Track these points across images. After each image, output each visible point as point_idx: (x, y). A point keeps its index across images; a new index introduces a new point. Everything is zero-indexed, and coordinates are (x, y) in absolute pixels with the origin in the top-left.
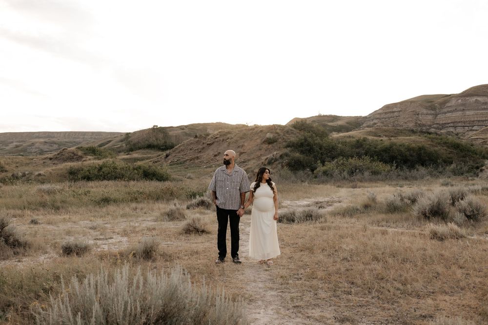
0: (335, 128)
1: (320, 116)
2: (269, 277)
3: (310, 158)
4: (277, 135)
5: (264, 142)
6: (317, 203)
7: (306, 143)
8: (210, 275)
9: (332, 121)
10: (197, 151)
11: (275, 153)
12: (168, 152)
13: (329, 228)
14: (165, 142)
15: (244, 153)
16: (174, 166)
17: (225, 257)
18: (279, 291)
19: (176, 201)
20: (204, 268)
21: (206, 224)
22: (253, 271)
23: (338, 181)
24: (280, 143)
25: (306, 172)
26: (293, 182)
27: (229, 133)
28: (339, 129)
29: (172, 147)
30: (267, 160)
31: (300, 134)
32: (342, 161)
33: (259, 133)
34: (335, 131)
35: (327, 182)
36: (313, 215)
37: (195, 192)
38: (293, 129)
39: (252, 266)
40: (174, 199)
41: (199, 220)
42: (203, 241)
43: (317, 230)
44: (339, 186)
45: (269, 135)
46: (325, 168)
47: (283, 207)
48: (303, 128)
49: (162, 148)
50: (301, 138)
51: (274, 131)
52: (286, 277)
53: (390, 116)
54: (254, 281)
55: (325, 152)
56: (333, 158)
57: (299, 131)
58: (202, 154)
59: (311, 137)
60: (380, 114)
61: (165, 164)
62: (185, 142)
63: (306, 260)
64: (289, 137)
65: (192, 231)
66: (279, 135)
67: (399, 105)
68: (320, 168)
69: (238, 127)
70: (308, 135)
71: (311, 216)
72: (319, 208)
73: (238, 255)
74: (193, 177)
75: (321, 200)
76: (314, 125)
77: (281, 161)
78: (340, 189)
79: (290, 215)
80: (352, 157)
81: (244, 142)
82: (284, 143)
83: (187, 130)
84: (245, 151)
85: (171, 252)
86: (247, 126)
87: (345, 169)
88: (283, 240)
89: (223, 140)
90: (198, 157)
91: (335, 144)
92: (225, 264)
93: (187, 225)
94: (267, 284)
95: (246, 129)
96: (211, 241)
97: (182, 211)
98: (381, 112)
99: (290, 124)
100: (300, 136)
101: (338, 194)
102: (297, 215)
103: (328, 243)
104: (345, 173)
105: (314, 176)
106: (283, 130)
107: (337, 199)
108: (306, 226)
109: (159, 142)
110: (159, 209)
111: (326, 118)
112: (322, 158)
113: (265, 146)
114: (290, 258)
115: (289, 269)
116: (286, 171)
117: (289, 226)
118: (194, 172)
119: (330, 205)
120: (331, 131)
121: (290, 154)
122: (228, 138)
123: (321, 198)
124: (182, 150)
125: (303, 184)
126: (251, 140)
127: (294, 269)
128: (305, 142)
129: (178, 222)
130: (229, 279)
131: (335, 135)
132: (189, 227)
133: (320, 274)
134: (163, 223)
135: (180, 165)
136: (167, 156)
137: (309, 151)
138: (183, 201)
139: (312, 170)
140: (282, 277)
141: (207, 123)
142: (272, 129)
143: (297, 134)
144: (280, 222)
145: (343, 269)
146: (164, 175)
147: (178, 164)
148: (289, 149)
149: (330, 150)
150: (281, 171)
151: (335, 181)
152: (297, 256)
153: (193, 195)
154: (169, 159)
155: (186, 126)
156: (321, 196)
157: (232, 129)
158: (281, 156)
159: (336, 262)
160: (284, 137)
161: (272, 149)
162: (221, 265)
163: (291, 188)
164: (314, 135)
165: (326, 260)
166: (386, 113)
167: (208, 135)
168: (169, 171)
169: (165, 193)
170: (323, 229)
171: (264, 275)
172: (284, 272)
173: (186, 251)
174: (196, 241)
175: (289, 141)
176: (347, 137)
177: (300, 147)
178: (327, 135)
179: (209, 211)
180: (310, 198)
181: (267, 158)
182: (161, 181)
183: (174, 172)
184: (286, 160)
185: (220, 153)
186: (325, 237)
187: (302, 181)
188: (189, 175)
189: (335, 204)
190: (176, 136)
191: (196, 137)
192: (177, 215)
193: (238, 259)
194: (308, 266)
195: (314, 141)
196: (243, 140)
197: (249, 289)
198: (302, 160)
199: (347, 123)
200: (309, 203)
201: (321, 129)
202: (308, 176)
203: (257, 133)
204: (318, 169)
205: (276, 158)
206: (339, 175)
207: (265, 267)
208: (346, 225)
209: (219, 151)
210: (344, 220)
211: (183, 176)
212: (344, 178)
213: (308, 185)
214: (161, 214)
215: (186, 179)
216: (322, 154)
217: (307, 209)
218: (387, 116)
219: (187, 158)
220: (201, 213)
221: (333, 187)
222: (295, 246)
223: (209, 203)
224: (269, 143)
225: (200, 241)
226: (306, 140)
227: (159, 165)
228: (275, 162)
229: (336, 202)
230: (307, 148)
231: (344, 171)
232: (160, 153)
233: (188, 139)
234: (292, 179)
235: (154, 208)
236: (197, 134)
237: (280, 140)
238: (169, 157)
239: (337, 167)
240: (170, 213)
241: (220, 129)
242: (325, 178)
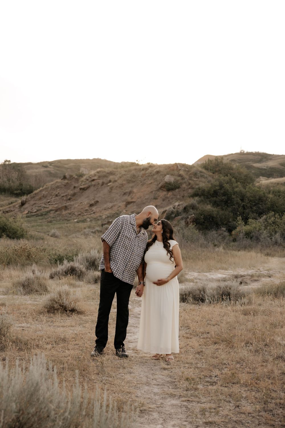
0: (264, 172)
1: (242, 154)
2: (169, 379)
3: (227, 213)
4: (179, 178)
5: (162, 188)
6: (236, 277)
7: (222, 192)
8: (84, 373)
9: (260, 161)
10: (65, 198)
11: (177, 204)
12: (24, 198)
13: (255, 313)
14: (21, 184)
15: (132, 202)
16: (32, 218)
17: (105, 346)
18: (183, 399)
19: (34, 267)
20: (75, 363)
21: (77, 300)
22: (146, 370)
23: (267, 247)
24: (184, 191)
25: (220, 232)
26: (201, 246)
27: (111, 173)
28: (270, 173)
29: (30, 191)
30: (165, 214)
31: (213, 178)
32: (273, 219)
33: (154, 175)
34: (263, 175)
35: (252, 248)
36: (232, 292)
37: (62, 255)
38: (204, 170)
39: (143, 362)
40: (32, 264)
41: (67, 294)
42: (73, 324)
43: (237, 314)
44: (268, 255)
45: (168, 178)
46: (247, 228)
47: (187, 280)
48: (217, 169)
49: (15, 192)
50: (215, 183)
51: (176, 172)
52: (193, 379)
54: (147, 383)
55: (249, 205)
56: (260, 214)
57: (211, 174)
58: (72, 203)
59: (229, 182)
61: (20, 215)
62: (49, 184)
63: (223, 357)
64: (198, 182)
65: (58, 310)
66: (183, 179)
68: (242, 228)
69: (123, 166)
70: (224, 180)
71: (229, 294)
72: (241, 283)
73: (123, 345)
74: (59, 234)
75: (242, 273)
76: (234, 166)
77: (184, 215)
78: (270, 258)
79: (198, 292)
81: (132, 187)
82: (190, 191)
83: (51, 169)
84: (133, 200)
85: (27, 338)
86: (138, 165)
87: (277, 229)
88: (188, 327)
89: (103, 184)
90: (66, 207)
91: (264, 193)
92: (105, 358)
93: (51, 301)
94: (166, 389)
95: (135, 169)
96: (85, 325)
97: (44, 281)
99: (200, 163)
100: (213, 181)
101: (266, 265)
102: (208, 291)
103: (254, 334)
104: (278, 236)
105: (231, 239)
106: (188, 171)
107: (265, 273)
108: (221, 308)
109: (12, 184)
110: (11, 277)
111: (251, 157)
112: (244, 213)
113: (162, 194)
114: (198, 353)
115: (198, 368)
116: (192, 230)
117: (197, 307)
118: (60, 228)
119: (256, 281)
120: (258, 176)
121: (198, 205)
122: (110, 181)
123: (242, 270)
124: (44, 197)
125: (217, 249)
126: (143, 185)
127: (205, 369)
128: (221, 189)
129: (38, 297)
130: (110, 379)
131: (264, 181)
132: (52, 304)
133: (244, 377)
134: (16, 297)
135: (40, 217)
136: (23, 204)
137: (226, 202)
138: (45, 267)
139: (230, 231)
140: (187, 379)
141: (81, 160)
142: (173, 170)
143: (210, 178)
144: (184, 301)
145: (277, 372)
146: (18, 230)
147: (37, 215)
148: (197, 198)
149: (257, 202)
150: (185, 231)
151: (262, 246)
152: (209, 350)
153: (60, 260)
154: (25, 209)
155: (51, 163)
156: (242, 267)
157: (115, 168)
158: (185, 208)
159: (267, 361)
160: (190, 181)
161: (172, 198)
162: (99, 359)
163: (199, 255)
164: (233, 179)
165: (251, 358)
167: (81, 176)
168: (25, 225)
169: (20, 256)
170: (246, 313)
171: (161, 376)
172: (190, 373)
173: (49, 338)
174: (63, 324)
175: (197, 187)
176: (282, 184)
177: (213, 197)
178: (252, 181)
179: (81, 283)
180: (226, 269)
181: (166, 211)
182: (13, 238)
183: (33, 226)
184: (192, 215)
185: (97, 202)
186: (250, 325)
187: (215, 246)
188: (53, 231)
189: (263, 279)
190: (36, 176)
191: (65, 178)
192: (36, 286)
193: (123, 351)
194: (225, 366)
195: (233, 188)
196: (131, 185)
197: (140, 395)
198: (215, 216)
199: (282, 164)
200: (224, 276)
201: (244, 171)
202: (224, 238)
203: (151, 175)
204: (238, 229)
205: (177, 211)
206: (268, 239)
207: (163, 365)
208: (279, 310)
209: (96, 199)
210: (277, 302)
211: (45, 233)
212: (276, 243)
213: (223, 250)
214: (14, 284)
215: (48, 237)
216: (244, 207)
217: (223, 284)
219: (51, 208)
220: (71, 285)
221: (259, 255)
222: (205, 336)
223: (81, 272)
224: (169, 190)
225: (69, 324)
226: (221, 186)
227: (11, 216)
228: (176, 216)
229: (264, 276)
230: (223, 198)
231: (276, 232)
232: (13, 199)
233: (52, 181)
234: (200, 241)
235: (4, 276)
236: (66, 174)
237: (184, 186)
238: (26, 206)
239: (266, 227)
240: (26, 284)
241: (98, 168)
242: (248, 242)
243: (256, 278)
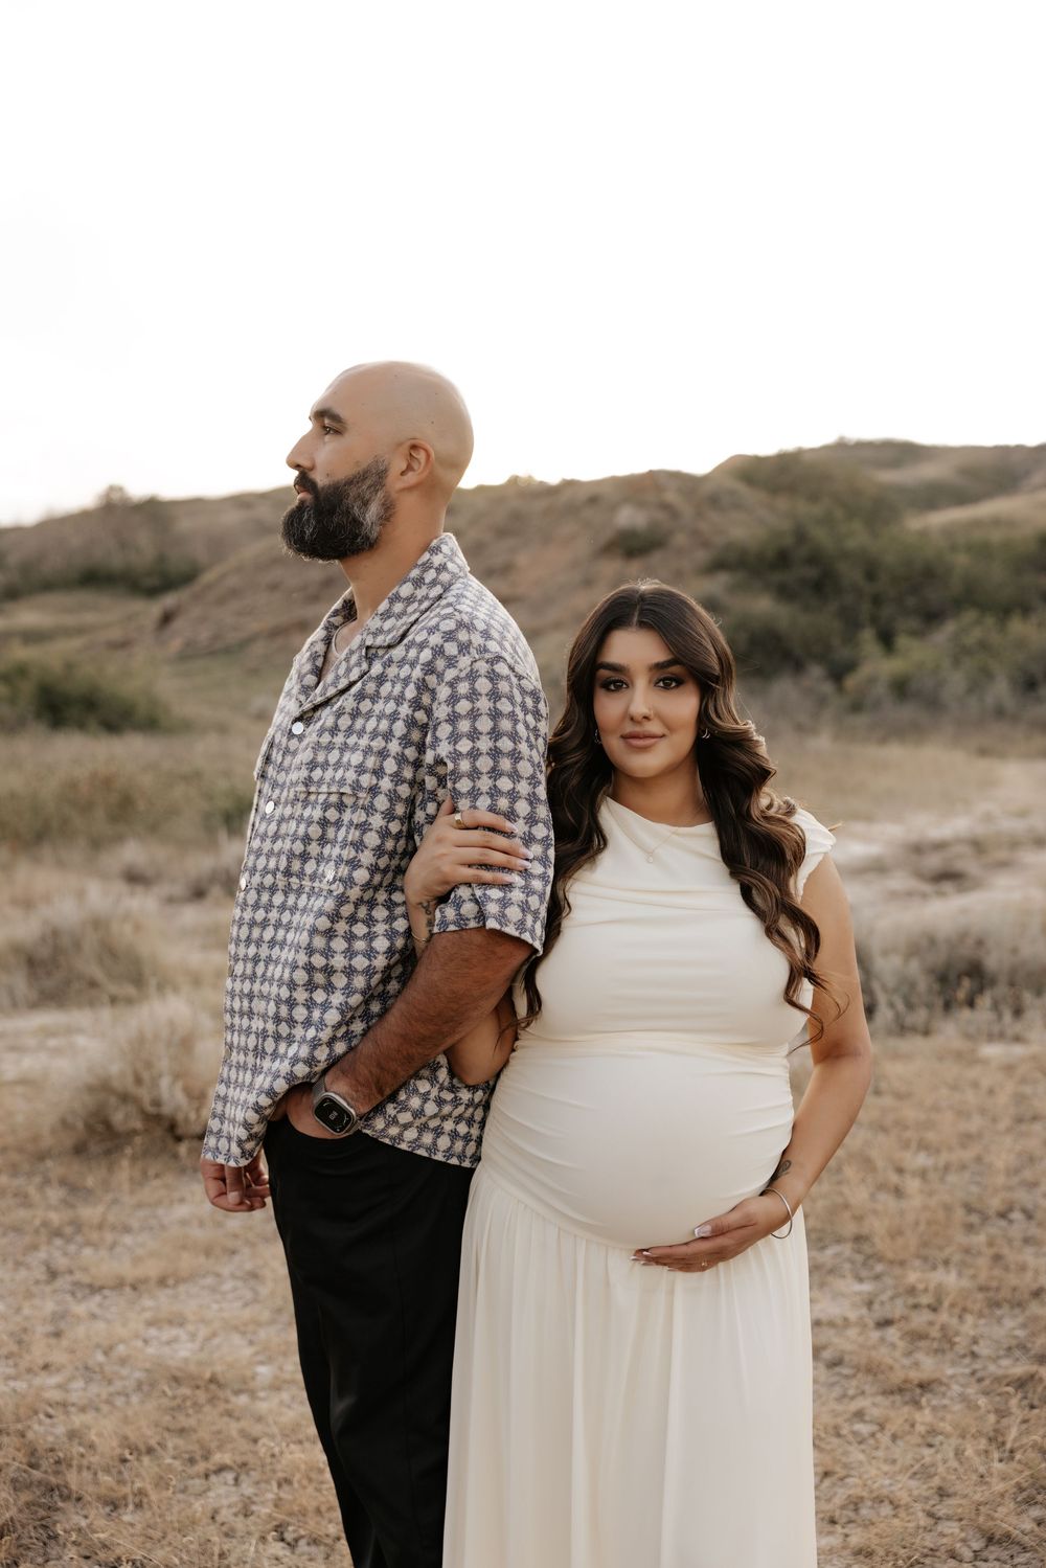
3: (822, 620)
4: (663, 514)
5: (608, 548)
6: (917, 851)
7: (805, 553)
12: (169, 600)
14: (163, 558)
24: (681, 554)
25: (806, 682)
31: (771, 509)
32: (977, 632)
33: (581, 508)
44: (983, 752)
45: (629, 517)
46: (896, 665)
49: (145, 582)
50: (779, 527)
51: (652, 498)
55: (892, 592)
56: (931, 617)
57: (764, 497)
59: (826, 521)
62: (249, 555)
64: (724, 526)
66: (675, 516)
68: (877, 666)
78: (995, 763)
80: (1026, 610)
81: (514, 552)
82: (699, 553)
84: (519, 592)
87: (994, 667)
91: (939, 551)
100: (771, 518)
104: (1000, 687)
105: (845, 703)
109: (134, 559)
111: (868, 456)
112: (878, 619)
113: (611, 567)
121: (728, 600)
126: (546, 541)
135: (223, 659)
136: (167, 617)
137: (818, 587)
139: (837, 676)
142: (643, 491)
143: (761, 511)
146: (135, 705)
148: (722, 577)
149: (916, 580)
151: (956, 724)
154: (175, 633)
160: (699, 524)
164: (837, 511)
168: (173, 686)
175: (722, 540)
176: (988, 523)
177: (775, 570)
178: (896, 513)
187: (801, 729)
195: (839, 541)
196: (509, 543)
200: (874, 849)
202: (822, 702)
203: (571, 509)
204: (865, 671)
206: (970, 698)
211: (233, 707)
212: (1000, 711)
215: (243, 721)
216: (877, 600)
219: (253, 626)
221: (959, 755)
224: (629, 554)
230: (809, 572)
231: (992, 676)
232: (137, 606)
237: (680, 538)
238: (177, 623)
243: (1004, 856)
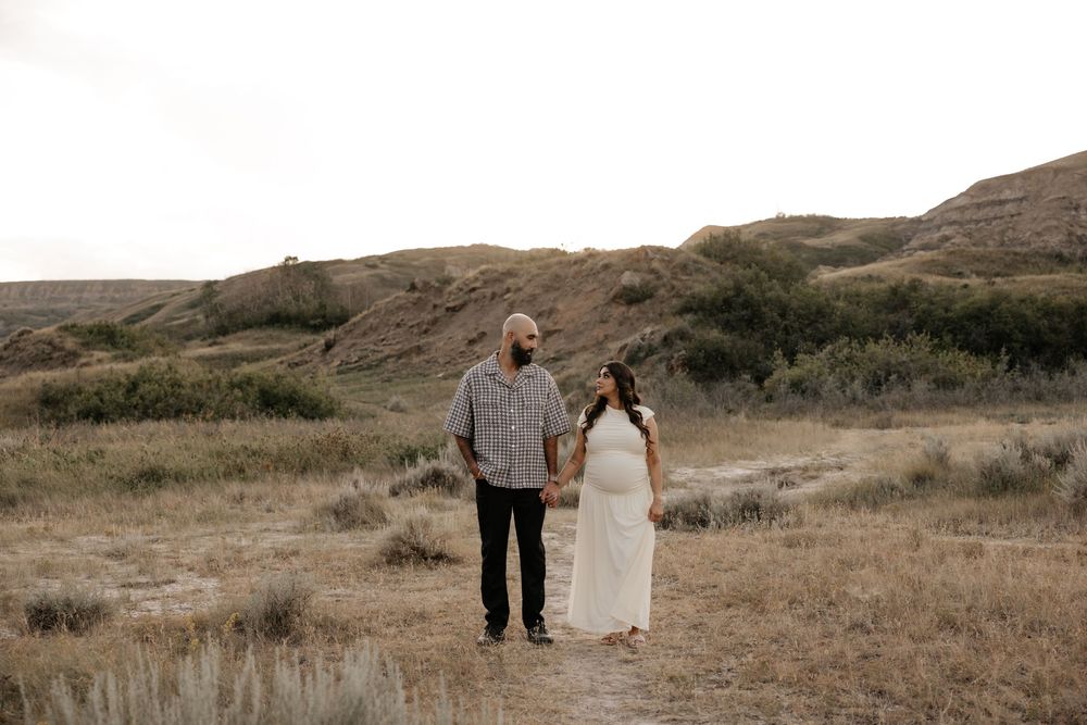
0: (826, 255)
1: (780, 220)
2: (636, 681)
3: (752, 344)
4: (652, 276)
5: (616, 299)
6: (773, 473)
7: (740, 300)
8: (463, 678)
9: (818, 234)
10: (415, 330)
11: (648, 330)
12: (331, 334)
13: (810, 541)
14: (322, 306)
15: (555, 331)
16: (351, 375)
17: (505, 625)
18: (665, 717)
19: (358, 474)
20: (444, 659)
21: (446, 536)
22: (589, 665)
23: (835, 409)
24: (662, 302)
25: (739, 383)
26: (701, 414)
27: (510, 274)
28: (838, 258)
29: (341, 320)
30: (625, 353)
31: (721, 272)
32: (846, 351)
33: (599, 272)
34: (825, 262)
35: (804, 413)
36: (762, 503)
37: (414, 446)
38: (701, 258)
39: (584, 649)
40: (353, 468)
41: (426, 524)
42: (441, 583)
43: (773, 547)
44: (837, 425)
45: (628, 278)
46: (796, 372)
47: (673, 485)
48: (729, 254)
49: (312, 322)
50: (725, 284)
51: (644, 265)
52: (683, 678)
53: (992, 215)
54: (592, 690)
55: (796, 325)
56: (820, 343)
57: (718, 264)
58: (431, 339)
59: (756, 280)
60: (961, 209)
61: (323, 370)
62: (381, 303)
63: (743, 632)
64: (690, 283)
65: (407, 557)
66: (659, 278)
67: (1018, 182)
68: (783, 373)
69: (534, 257)
70: (744, 277)
71: (757, 508)
72: (781, 486)
73: (542, 619)
74: (406, 404)
75: (785, 465)
76: (764, 247)
77: (664, 353)
78: (841, 431)
79: (694, 506)
80: (877, 337)
81: (555, 300)
82: (674, 302)
83: (384, 271)
84: (557, 327)
85: (345, 616)
86: (564, 253)
87: (855, 373)
88: (675, 578)
89: (494, 296)
90: (419, 347)
91: (827, 300)
92: (505, 648)
93: (393, 539)
94: (629, 701)
95: (560, 263)
96: (463, 585)
97: (376, 502)
98: (964, 202)
99: (692, 243)
100: (721, 279)
101: (833, 446)
102: (714, 505)
103: (806, 582)
104: (857, 385)
105: (763, 396)
106: (669, 262)
107: (832, 461)
108: (741, 536)
109: (304, 307)
110: (310, 497)
111: (799, 226)
112: (786, 342)
113: (618, 311)
114: (695, 627)
115: (693, 656)
116: (682, 383)
117: (693, 537)
118: (408, 392)
119: (813, 478)
120: (814, 264)
121: (691, 331)
122: (508, 291)
123: (785, 458)
124: (373, 329)
125: (733, 419)
126: (576, 294)
127: (709, 657)
128: (738, 295)
129: (365, 534)
130: (517, 687)
131: (827, 275)
132: (397, 545)
133: (784, 668)
134: (321, 536)
135: (367, 373)
136: (329, 346)
137: (750, 322)
138: (381, 472)
139: (759, 380)
140: (671, 679)
141: (445, 248)
142: (638, 261)
143: (715, 274)
144: (665, 528)
145: (851, 655)
146: (321, 401)
147: (361, 369)
148: (689, 317)
149: (812, 318)
150: (668, 385)
151: (826, 407)
152: (715, 621)
153: (410, 456)
154: (334, 356)
155: (383, 259)
156: (784, 453)
157: (517, 263)
158: (665, 338)
159: (831, 635)
160: (675, 282)
161: (638, 319)
163: (697, 432)
164: (763, 274)
165: (801, 631)
166: (979, 206)
167: (448, 281)
168: (335, 390)
169: (327, 453)
170: (790, 544)
171: (620, 676)
172: (678, 666)
173: (392, 613)
174: (419, 585)
175: (688, 293)
176: (863, 279)
177: (723, 312)
178: (802, 275)
179: (456, 502)
180: (752, 458)
181: (626, 345)
182: (313, 418)
183: (353, 392)
184: (681, 351)
185: (484, 334)
186: (798, 566)
187: (730, 412)
188: (394, 399)
189: (828, 474)
190: (353, 288)
191: (413, 287)
192: (362, 513)
193: (543, 630)
194: (747, 649)
195: (763, 292)
196: (552, 296)
197: (577, 714)
198: (728, 351)
199: (863, 238)
200: (749, 472)
201: (786, 256)
202: (747, 394)
203: (593, 273)
204: (776, 376)
205: (650, 345)
206: (838, 392)
207: (623, 653)
208: (858, 533)
209: (481, 329)
210: (854, 518)
211: (377, 403)
212: (854, 400)
213: (745, 421)
214: (316, 511)
215: (385, 412)
216: (786, 329)
217: (744, 489)
218: (981, 214)
219: (387, 351)
220: (432, 506)
221: (820, 426)
222: (709, 592)
223: (455, 478)
224: (630, 302)
225: (431, 584)
226: (739, 290)
227: (306, 373)
228: (647, 356)
229: (829, 468)
230: (743, 313)
231: (853, 378)
232: (308, 338)
233: (387, 295)
234: (700, 405)
235: (295, 495)
236: (416, 280)
237: (662, 292)
238: (336, 349)
239: (832, 369)
240: (342, 508)
241: (482, 263)
242: (797, 400)
243: (815, 473)
